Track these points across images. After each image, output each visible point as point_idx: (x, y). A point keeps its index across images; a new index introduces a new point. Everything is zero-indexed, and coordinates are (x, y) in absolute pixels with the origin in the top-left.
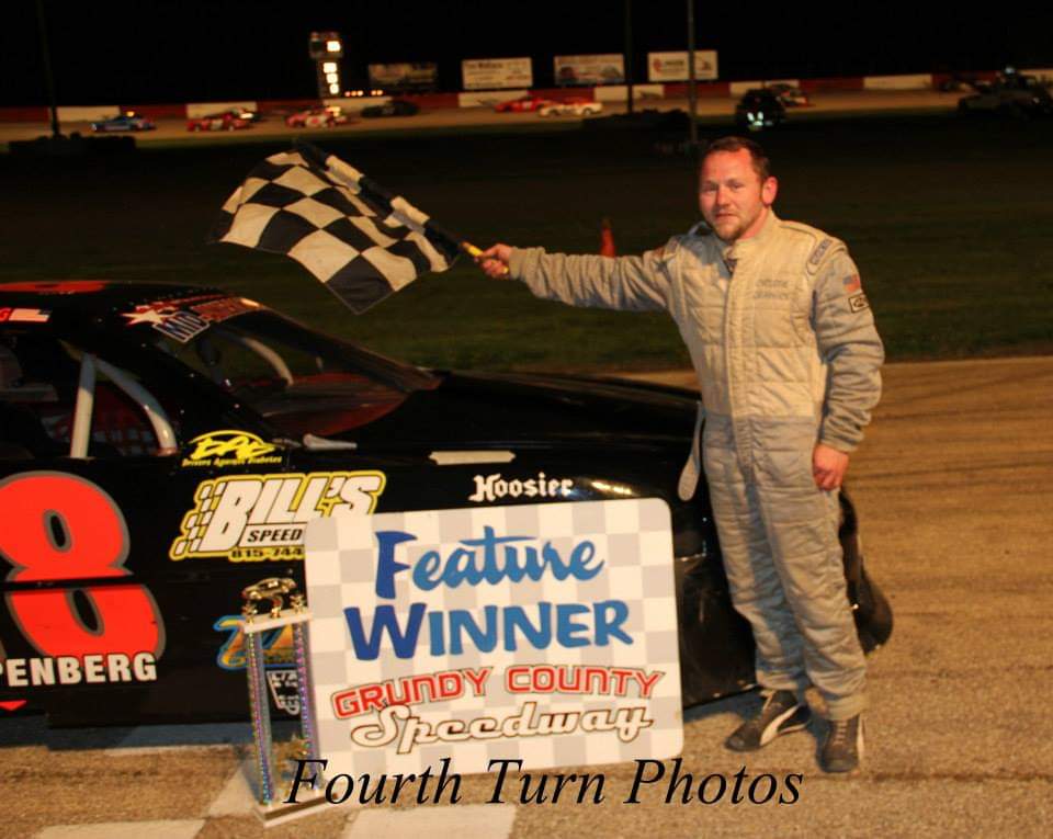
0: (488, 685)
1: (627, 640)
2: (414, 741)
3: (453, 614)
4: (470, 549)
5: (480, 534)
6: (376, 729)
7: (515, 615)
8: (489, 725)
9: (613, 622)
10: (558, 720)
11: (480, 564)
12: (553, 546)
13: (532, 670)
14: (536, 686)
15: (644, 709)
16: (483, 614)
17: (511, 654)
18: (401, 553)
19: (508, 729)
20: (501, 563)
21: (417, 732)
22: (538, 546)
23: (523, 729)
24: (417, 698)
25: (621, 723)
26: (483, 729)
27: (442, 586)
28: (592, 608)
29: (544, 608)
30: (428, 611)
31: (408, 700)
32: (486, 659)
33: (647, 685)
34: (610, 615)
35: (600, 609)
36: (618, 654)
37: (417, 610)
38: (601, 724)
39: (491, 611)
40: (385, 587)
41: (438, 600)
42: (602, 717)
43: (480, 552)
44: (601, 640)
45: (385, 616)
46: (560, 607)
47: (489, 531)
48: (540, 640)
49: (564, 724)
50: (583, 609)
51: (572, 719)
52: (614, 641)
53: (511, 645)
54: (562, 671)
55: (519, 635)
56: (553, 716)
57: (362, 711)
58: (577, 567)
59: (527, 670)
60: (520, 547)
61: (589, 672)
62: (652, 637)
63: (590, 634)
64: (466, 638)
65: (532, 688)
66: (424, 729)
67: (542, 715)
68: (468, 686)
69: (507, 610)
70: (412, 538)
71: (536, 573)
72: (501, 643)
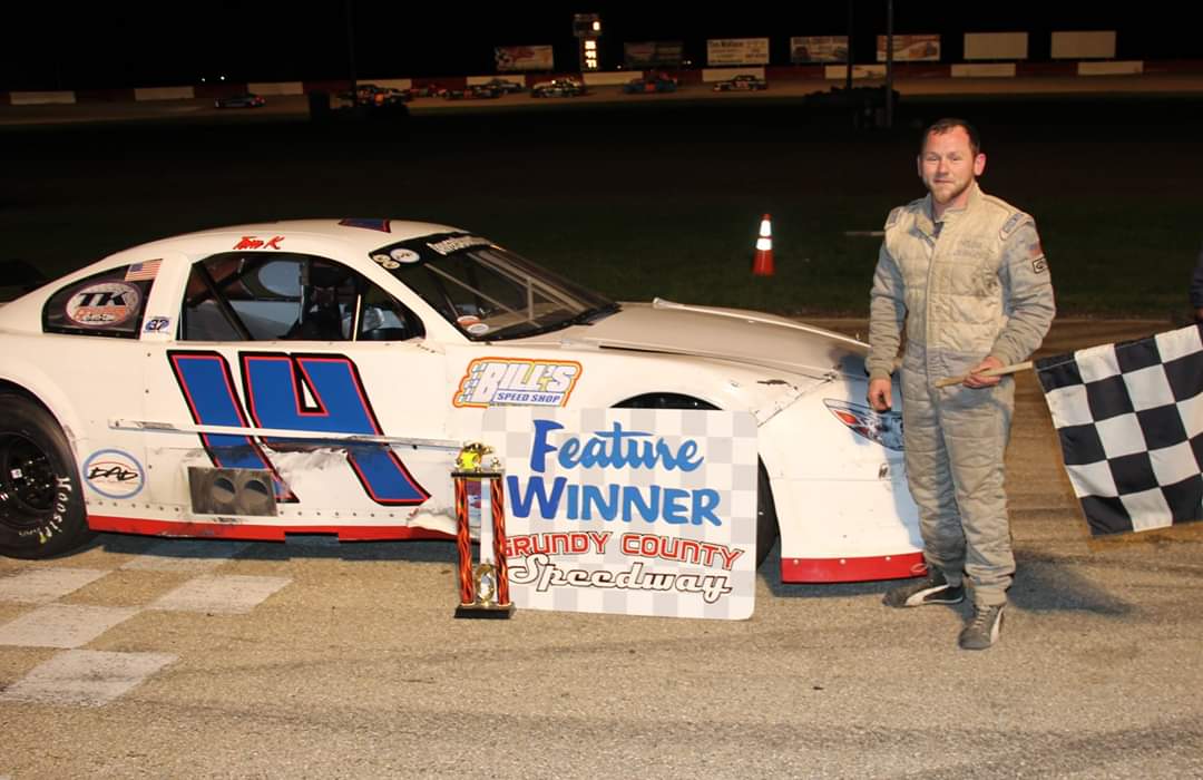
0: (608, 546)
1: (718, 523)
2: (550, 582)
3: (585, 488)
4: (602, 439)
5: (611, 429)
6: (523, 570)
7: (632, 493)
8: (606, 577)
9: (707, 506)
10: (659, 579)
11: (609, 451)
12: (665, 442)
13: (642, 538)
14: (643, 551)
15: (726, 578)
16: (608, 490)
17: (626, 524)
18: (552, 438)
19: (620, 582)
20: (624, 452)
21: (552, 576)
22: (654, 441)
23: (631, 583)
24: (555, 550)
25: (707, 587)
26: (601, 580)
27: (580, 465)
28: (691, 493)
29: (655, 490)
30: (568, 483)
31: (548, 551)
32: (607, 526)
33: (729, 560)
34: (705, 501)
35: (698, 495)
36: (708, 533)
37: (560, 482)
38: (691, 586)
39: (614, 489)
40: (538, 463)
41: (575, 476)
42: (692, 580)
43: (610, 441)
44: (697, 521)
45: (536, 485)
46: (666, 490)
47: (617, 426)
48: (650, 515)
49: (662, 583)
50: (685, 494)
51: (669, 579)
52: (706, 521)
53: (627, 517)
54: (664, 540)
55: (634, 509)
56: (654, 575)
57: (514, 556)
58: (683, 460)
59: (638, 538)
60: (640, 440)
61: (685, 544)
62: (735, 521)
63: (688, 514)
64: (594, 508)
65: (641, 553)
66: (558, 574)
67: (647, 574)
68: (593, 546)
69: (626, 489)
70: (561, 427)
71: (650, 463)
72: (620, 515)
